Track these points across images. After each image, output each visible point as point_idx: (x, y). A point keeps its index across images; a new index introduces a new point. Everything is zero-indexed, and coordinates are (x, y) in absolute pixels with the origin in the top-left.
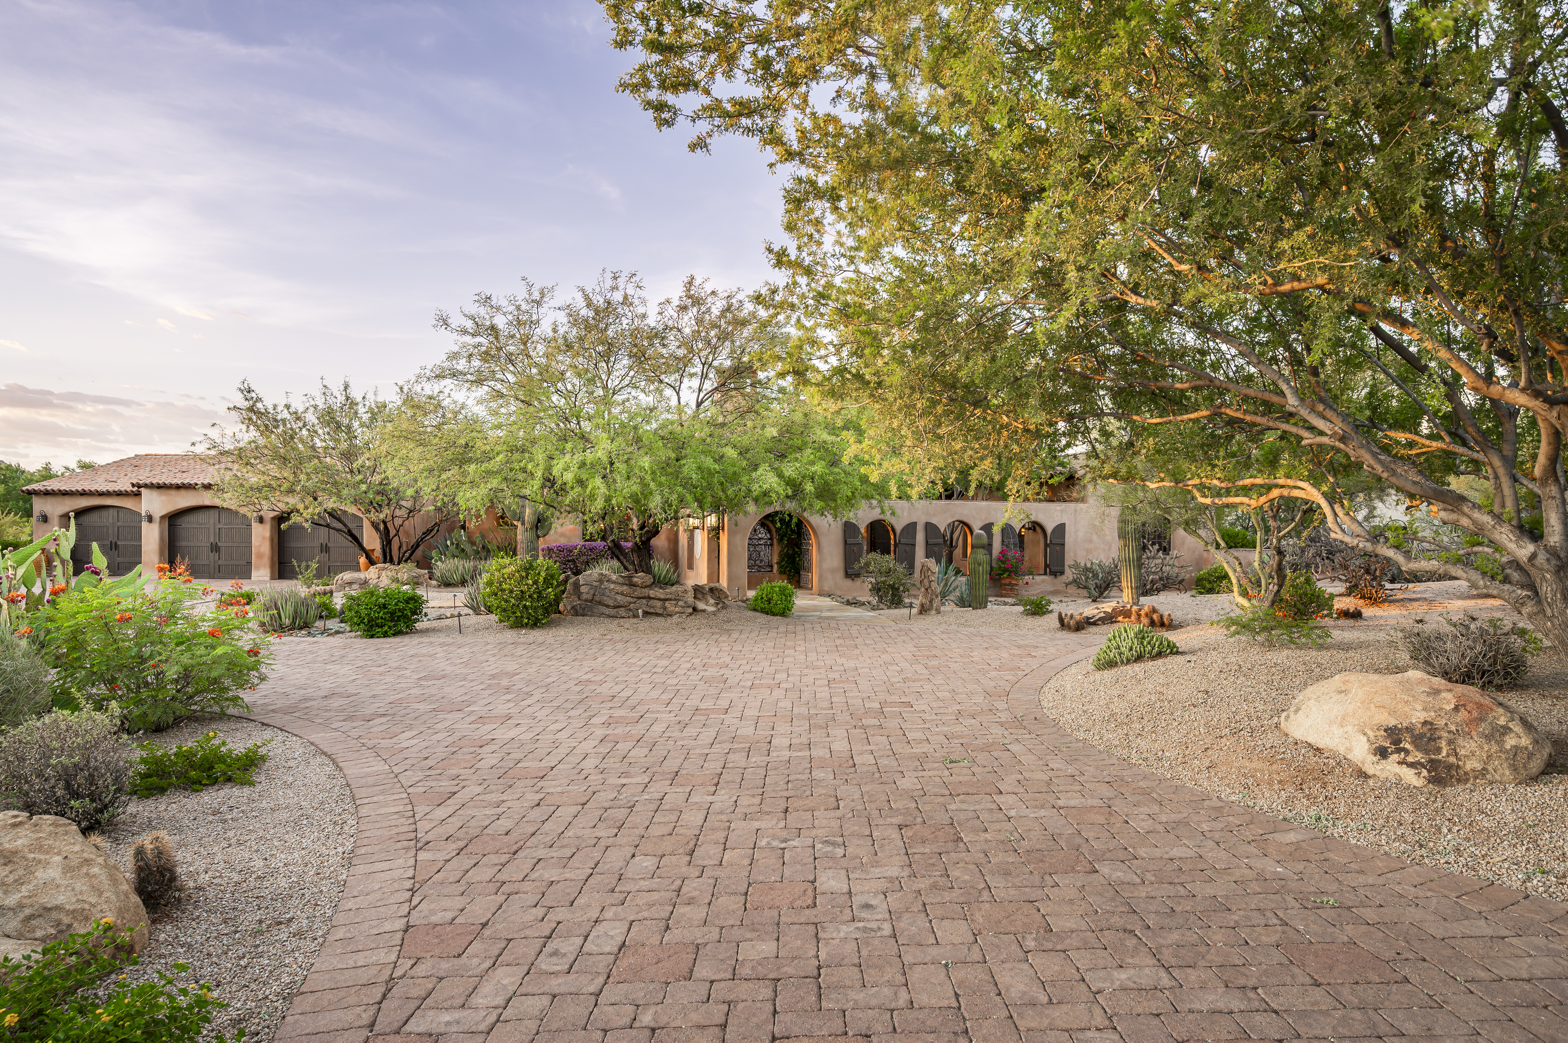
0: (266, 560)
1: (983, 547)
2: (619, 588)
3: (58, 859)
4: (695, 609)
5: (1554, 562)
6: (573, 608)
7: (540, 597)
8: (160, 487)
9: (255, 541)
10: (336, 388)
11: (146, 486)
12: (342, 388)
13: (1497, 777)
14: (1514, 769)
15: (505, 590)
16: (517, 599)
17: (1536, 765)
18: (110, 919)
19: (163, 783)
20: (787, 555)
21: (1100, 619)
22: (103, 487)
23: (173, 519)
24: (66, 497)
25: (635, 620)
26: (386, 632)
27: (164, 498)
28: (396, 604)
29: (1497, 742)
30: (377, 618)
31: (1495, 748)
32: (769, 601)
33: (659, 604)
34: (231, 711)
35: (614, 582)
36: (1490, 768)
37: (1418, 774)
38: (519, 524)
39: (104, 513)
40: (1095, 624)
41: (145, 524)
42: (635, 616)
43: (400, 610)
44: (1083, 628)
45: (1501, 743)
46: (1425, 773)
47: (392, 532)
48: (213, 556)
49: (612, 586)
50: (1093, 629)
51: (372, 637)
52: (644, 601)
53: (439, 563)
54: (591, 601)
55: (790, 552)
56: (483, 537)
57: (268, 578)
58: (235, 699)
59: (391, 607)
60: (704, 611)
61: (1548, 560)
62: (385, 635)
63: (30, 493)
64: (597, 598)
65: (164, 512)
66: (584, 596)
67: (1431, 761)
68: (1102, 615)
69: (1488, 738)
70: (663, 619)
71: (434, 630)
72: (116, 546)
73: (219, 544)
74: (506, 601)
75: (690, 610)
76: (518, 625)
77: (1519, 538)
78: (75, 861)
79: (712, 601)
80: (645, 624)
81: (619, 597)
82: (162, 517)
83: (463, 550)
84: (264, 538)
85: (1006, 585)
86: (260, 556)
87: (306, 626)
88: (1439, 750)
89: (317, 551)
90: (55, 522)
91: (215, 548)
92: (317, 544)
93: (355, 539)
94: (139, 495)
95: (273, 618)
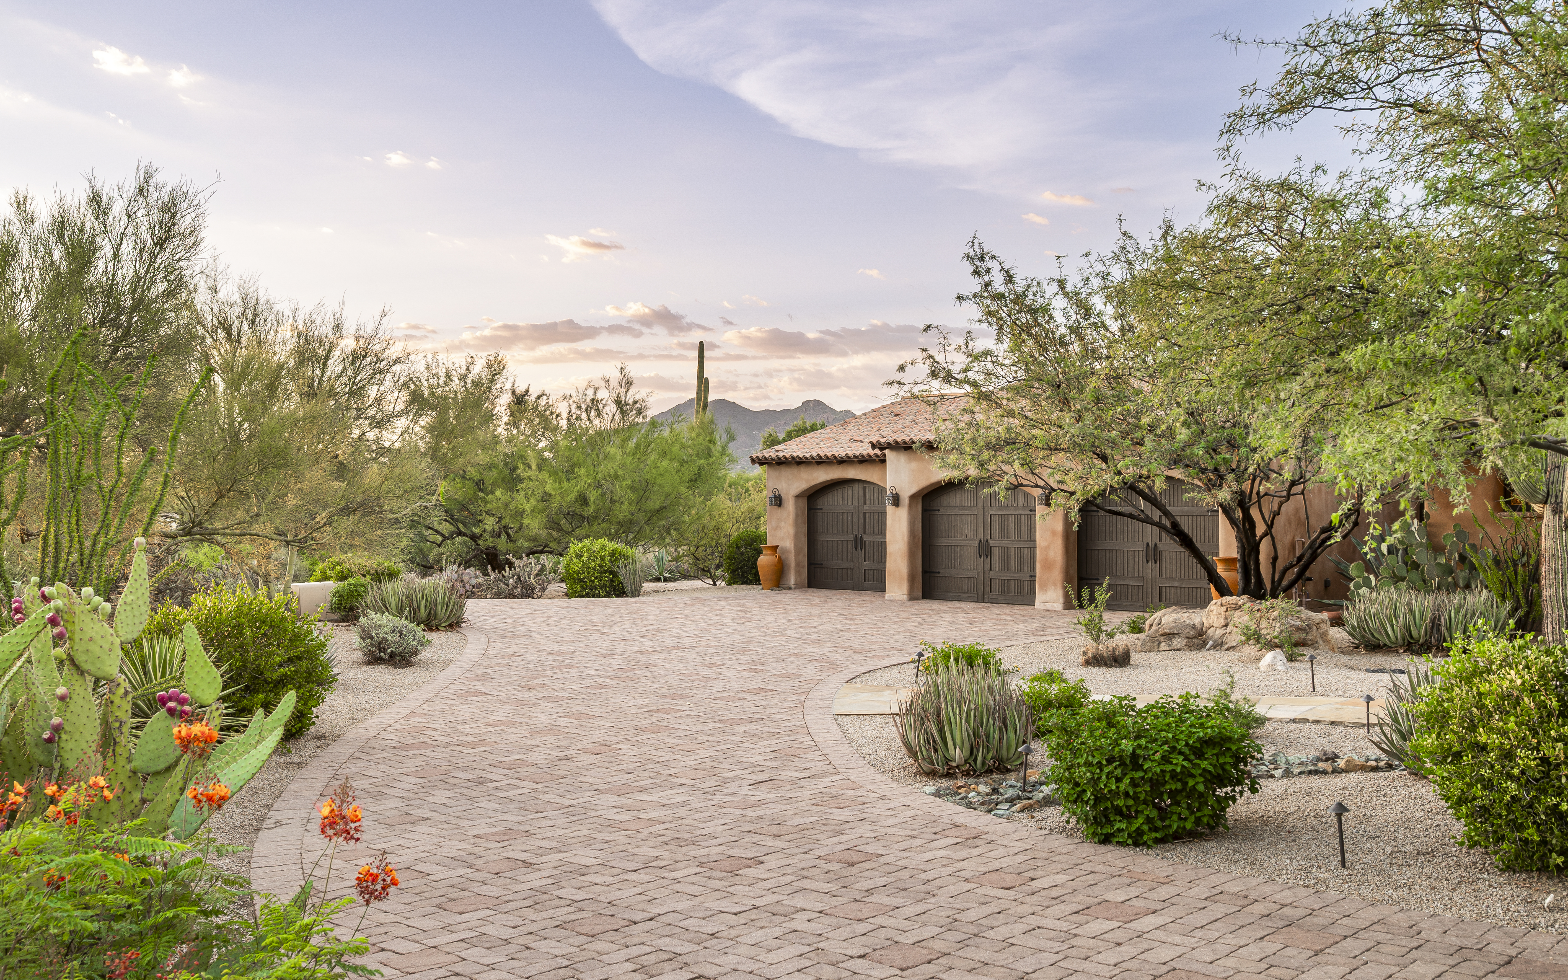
0: (1057, 574)
8: (906, 447)
9: (1041, 538)
11: (889, 446)
12: (1158, 234)
15: (1484, 748)
16: (1524, 780)
22: (841, 451)
23: (928, 500)
24: (802, 468)
26: (1139, 832)
27: (914, 465)
28: (1165, 759)
30: (1116, 794)
38: (1547, 512)
39: (848, 491)
41: (890, 509)
43: (1174, 775)
47: (1260, 530)
48: (983, 563)
51: (1106, 840)
53: (1364, 590)
56: (1461, 534)
57: (1059, 606)
59: (1153, 767)
62: (1137, 841)
63: (762, 462)
65: (914, 490)
72: (861, 544)
73: (992, 543)
74: (1488, 785)
82: (913, 497)
83: (1416, 566)
84: (1054, 533)
86: (1048, 565)
89: (1140, 557)
90: (790, 505)
91: (985, 550)
92: (1139, 546)
93: (1186, 541)
94: (883, 461)
95: (929, 740)
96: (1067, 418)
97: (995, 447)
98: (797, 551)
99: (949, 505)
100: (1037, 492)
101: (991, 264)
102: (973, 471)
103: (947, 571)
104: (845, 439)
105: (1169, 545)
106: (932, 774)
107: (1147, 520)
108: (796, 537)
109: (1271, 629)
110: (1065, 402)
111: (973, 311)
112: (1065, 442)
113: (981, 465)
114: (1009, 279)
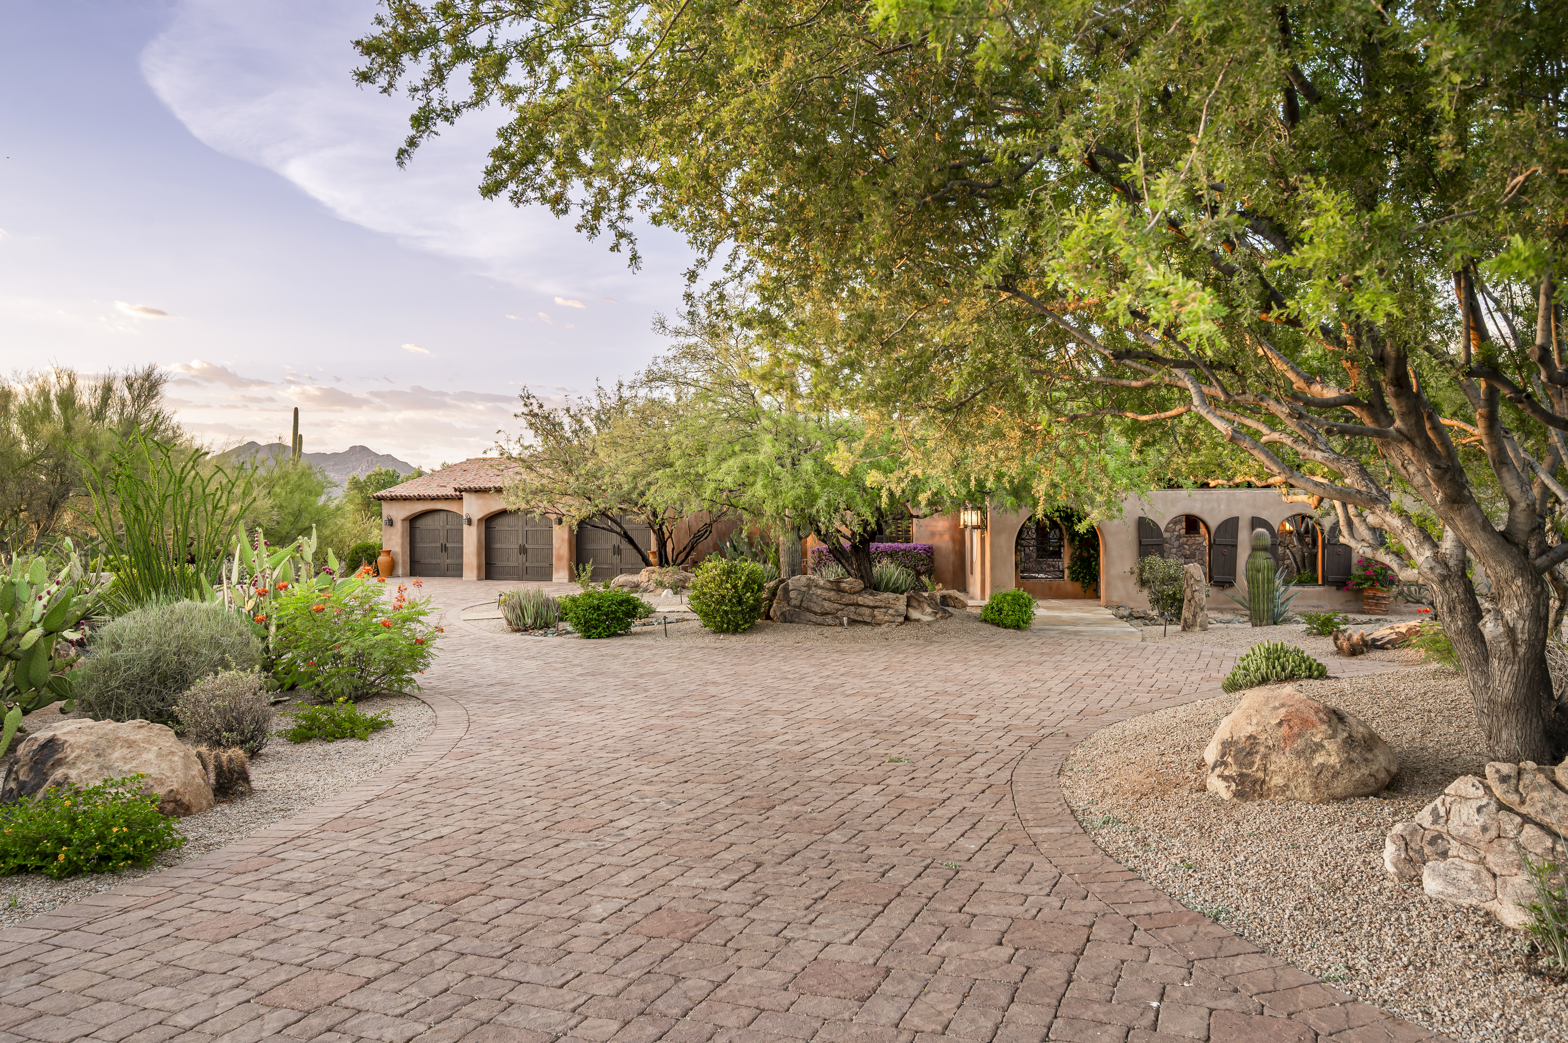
0: (565, 563)
1: (1265, 549)
2: (826, 594)
3: (156, 748)
4: (907, 618)
5: (1438, 570)
6: (782, 614)
7: (740, 602)
8: (476, 491)
9: (556, 543)
10: (610, 389)
11: (465, 490)
13: (1297, 795)
14: (1316, 787)
16: (717, 603)
17: (1340, 786)
18: (175, 786)
19: (310, 734)
20: (1080, 558)
21: (1388, 642)
22: (434, 492)
23: (490, 521)
24: (407, 502)
25: (839, 629)
27: (480, 501)
28: (609, 607)
29: (1306, 759)
31: (1303, 763)
32: (1000, 611)
33: (867, 611)
34: (406, 690)
35: (822, 588)
36: (1292, 785)
37: (1228, 787)
39: (436, 517)
40: (1382, 647)
41: (465, 527)
42: (842, 624)
44: (1362, 653)
45: (1309, 760)
46: (1233, 786)
47: (667, 535)
48: (522, 558)
49: (819, 592)
50: (1379, 654)
51: (589, 637)
52: (852, 608)
54: (799, 607)
55: (1085, 554)
57: (566, 580)
58: (410, 681)
60: (918, 620)
61: (1431, 569)
63: (380, 499)
64: (804, 604)
65: (481, 515)
66: (793, 602)
67: (1241, 775)
68: (1394, 636)
69: (1299, 754)
70: (867, 628)
71: (645, 633)
72: (446, 548)
73: (527, 546)
75: (901, 619)
76: (720, 630)
77: (1421, 544)
78: (165, 751)
79: (929, 610)
80: (849, 632)
81: (826, 604)
82: (480, 520)
84: (563, 540)
85: (1369, 598)
86: (560, 558)
87: (546, 626)
88: (1252, 764)
89: (611, 553)
90: (399, 526)
91: (523, 550)
92: (610, 546)
93: (631, 541)
94: (461, 499)
95: (518, 618)
96: (572, 480)
97: (535, 493)
98: (403, 554)
99: (501, 525)
100: (553, 517)
101: (532, 400)
102: (523, 506)
103: (500, 562)
104: (434, 485)
105: (625, 545)
106: (518, 631)
107: (612, 531)
108: (403, 544)
109: (667, 580)
110: (570, 471)
111: (523, 422)
112: (570, 492)
113: (528, 502)
114: (541, 406)
